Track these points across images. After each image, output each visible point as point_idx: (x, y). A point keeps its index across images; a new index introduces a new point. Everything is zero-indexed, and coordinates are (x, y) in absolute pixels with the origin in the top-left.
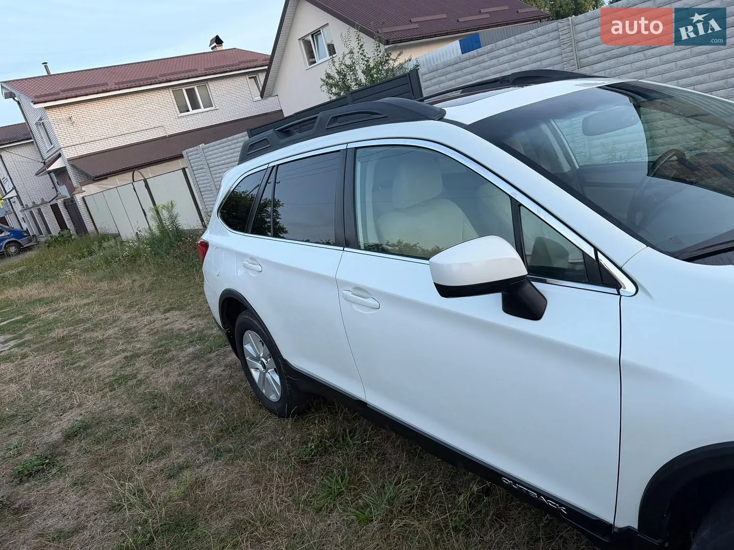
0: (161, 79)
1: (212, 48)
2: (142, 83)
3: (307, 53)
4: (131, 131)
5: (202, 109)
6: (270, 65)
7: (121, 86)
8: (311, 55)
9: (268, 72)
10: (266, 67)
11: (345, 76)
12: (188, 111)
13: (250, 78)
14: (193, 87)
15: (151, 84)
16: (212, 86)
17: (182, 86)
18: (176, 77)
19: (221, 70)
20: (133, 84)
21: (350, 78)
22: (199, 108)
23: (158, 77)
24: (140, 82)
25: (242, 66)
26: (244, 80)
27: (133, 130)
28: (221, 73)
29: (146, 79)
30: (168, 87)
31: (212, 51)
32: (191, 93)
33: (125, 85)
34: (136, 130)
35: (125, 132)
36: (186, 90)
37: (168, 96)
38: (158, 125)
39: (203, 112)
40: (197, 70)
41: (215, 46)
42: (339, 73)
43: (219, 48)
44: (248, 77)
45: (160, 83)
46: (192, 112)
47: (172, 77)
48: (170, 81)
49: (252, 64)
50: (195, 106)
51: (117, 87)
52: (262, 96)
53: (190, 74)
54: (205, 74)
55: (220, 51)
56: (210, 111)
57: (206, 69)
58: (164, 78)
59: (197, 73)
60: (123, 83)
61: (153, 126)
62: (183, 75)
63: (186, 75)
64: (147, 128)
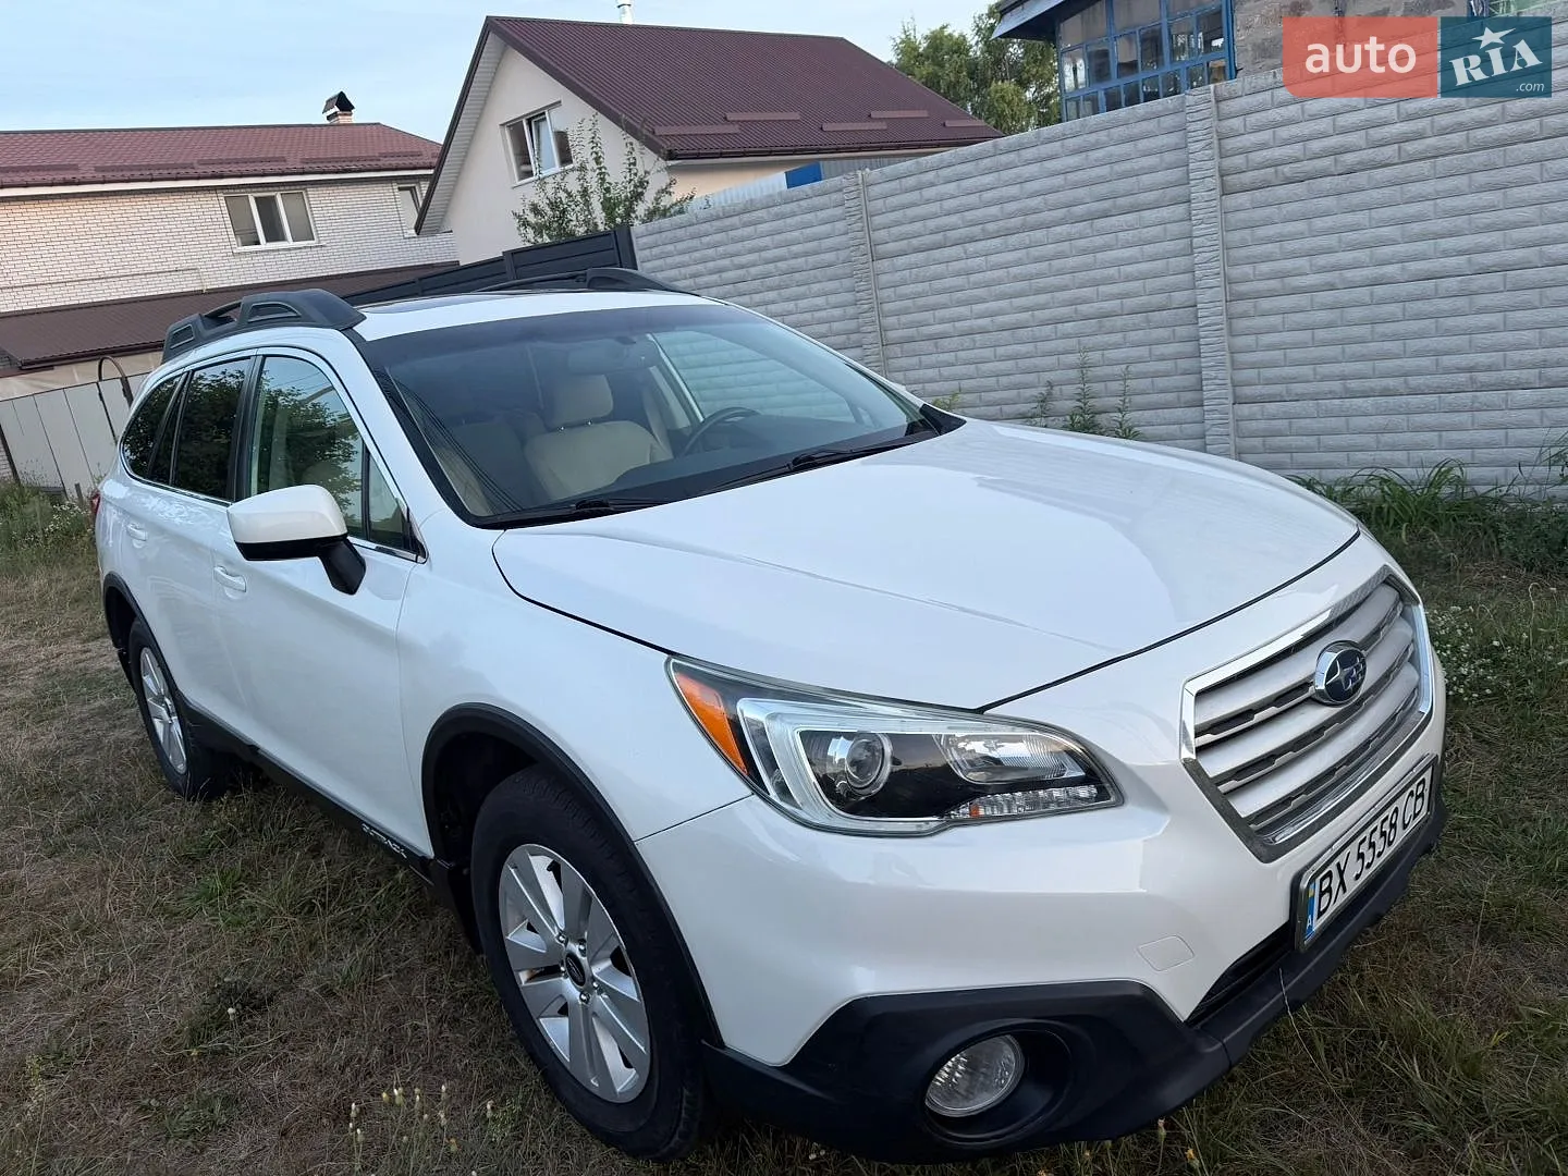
0: (201, 170)
1: (329, 118)
2: (156, 174)
3: (516, 155)
4: (122, 272)
5: (290, 243)
6: (439, 168)
7: (109, 175)
8: (523, 157)
9: (434, 180)
10: (431, 172)
11: (564, 212)
12: (258, 243)
13: (400, 189)
14: (273, 194)
15: (176, 179)
16: (314, 197)
17: (249, 190)
18: (235, 169)
19: (338, 166)
20: (137, 174)
21: (574, 218)
22: (283, 239)
23: (196, 165)
24: (152, 172)
25: (384, 162)
26: (388, 193)
27: (128, 272)
28: (337, 172)
29: (167, 167)
30: (215, 188)
31: (328, 122)
32: (267, 206)
33: (119, 175)
34: (135, 271)
35: (108, 274)
36: (256, 198)
37: (216, 207)
38: (185, 266)
39: (289, 250)
40: (285, 161)
41: (335, 114)
42: (553, 205)
43: (343, 120)
44: (396, 187)
45: (198, 178)
46: (264, 245)
47: (226, 169)
48: (221, 177)
49: (407, 161)
50: (274, 233)
51: (99, 176)
52: (418, 229)
53: (267, 167)
54: (301, 171)
55: (344, 125)
56: (305, 247)
57: (306, 161)
58: (209, 170)
59: (282, 167)
60: (113, 169)
61: (173, 268)
62: (250, 168)
63: (259, 167)
64: (160, 269)
